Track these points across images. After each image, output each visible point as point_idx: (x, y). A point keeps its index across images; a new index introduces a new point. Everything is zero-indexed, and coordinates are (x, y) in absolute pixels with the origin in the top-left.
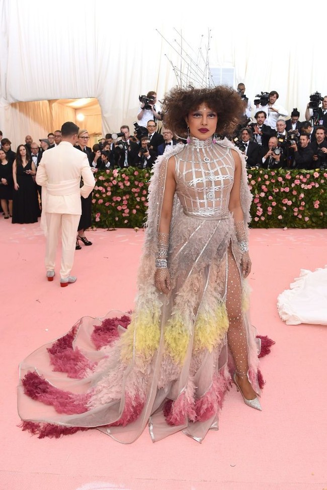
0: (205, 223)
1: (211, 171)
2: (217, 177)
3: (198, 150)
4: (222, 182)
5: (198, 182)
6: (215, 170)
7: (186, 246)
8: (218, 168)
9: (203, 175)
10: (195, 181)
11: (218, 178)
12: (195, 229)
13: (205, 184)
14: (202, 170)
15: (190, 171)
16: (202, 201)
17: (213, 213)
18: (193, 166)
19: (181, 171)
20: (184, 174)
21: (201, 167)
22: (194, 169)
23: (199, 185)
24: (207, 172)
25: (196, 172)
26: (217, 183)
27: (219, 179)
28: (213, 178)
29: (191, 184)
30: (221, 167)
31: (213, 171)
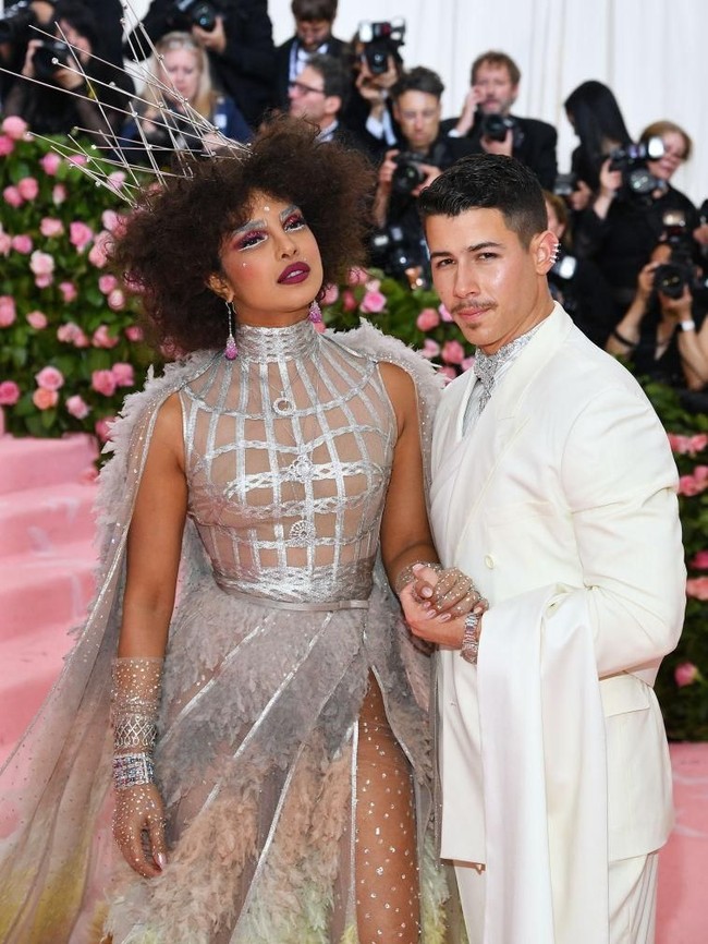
0: (276, 619)
1: (303, 449)
2: (322, 467)
3: (264, 369)
4: (340, 485)
5: (253, 486)
6: (318, 442)
7: (207, 694)
8: (328, 437)
9: (273, 463)
10: (244, 483)
11: (325, 471)
12: (238, 638)
13: (277, 494)
14: (271, 445)
15: (230, 448)
16: (267, 545)
17: (306, 587)
18: (240, 432)
19: (201, 447)
20: (209, 457)
21: (269, 432)
22: (242, 444)
23: (259, 497)
24: (287, 450)
25: (249, 451)
26: (323, 489)
27: (329, 476)
28: (306, 471)
29: (231, 494)
30: (341, 431)
31: (310, 447)
